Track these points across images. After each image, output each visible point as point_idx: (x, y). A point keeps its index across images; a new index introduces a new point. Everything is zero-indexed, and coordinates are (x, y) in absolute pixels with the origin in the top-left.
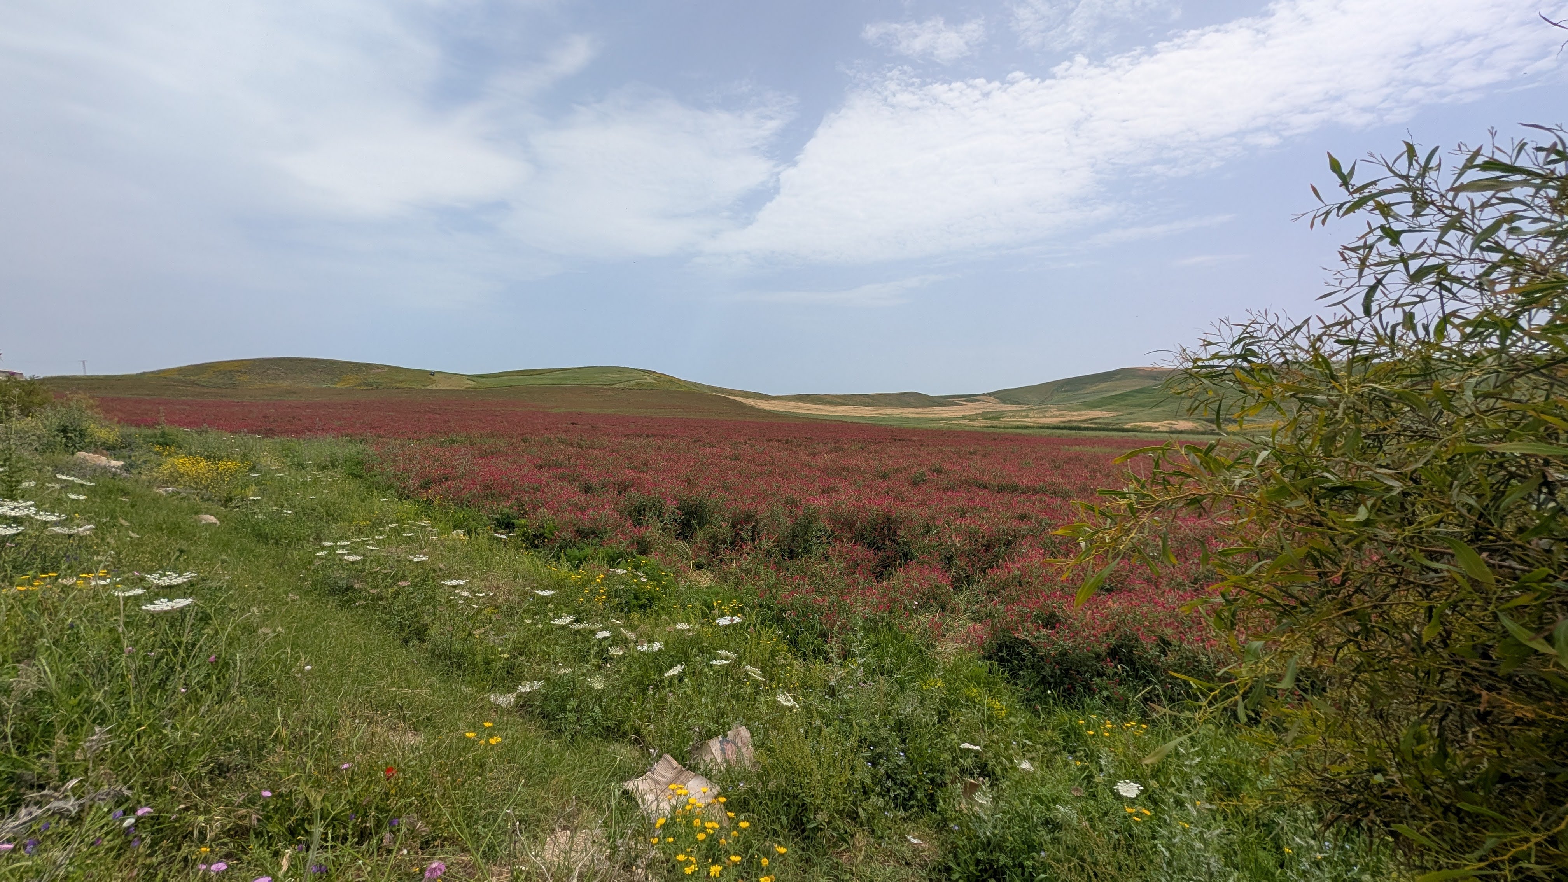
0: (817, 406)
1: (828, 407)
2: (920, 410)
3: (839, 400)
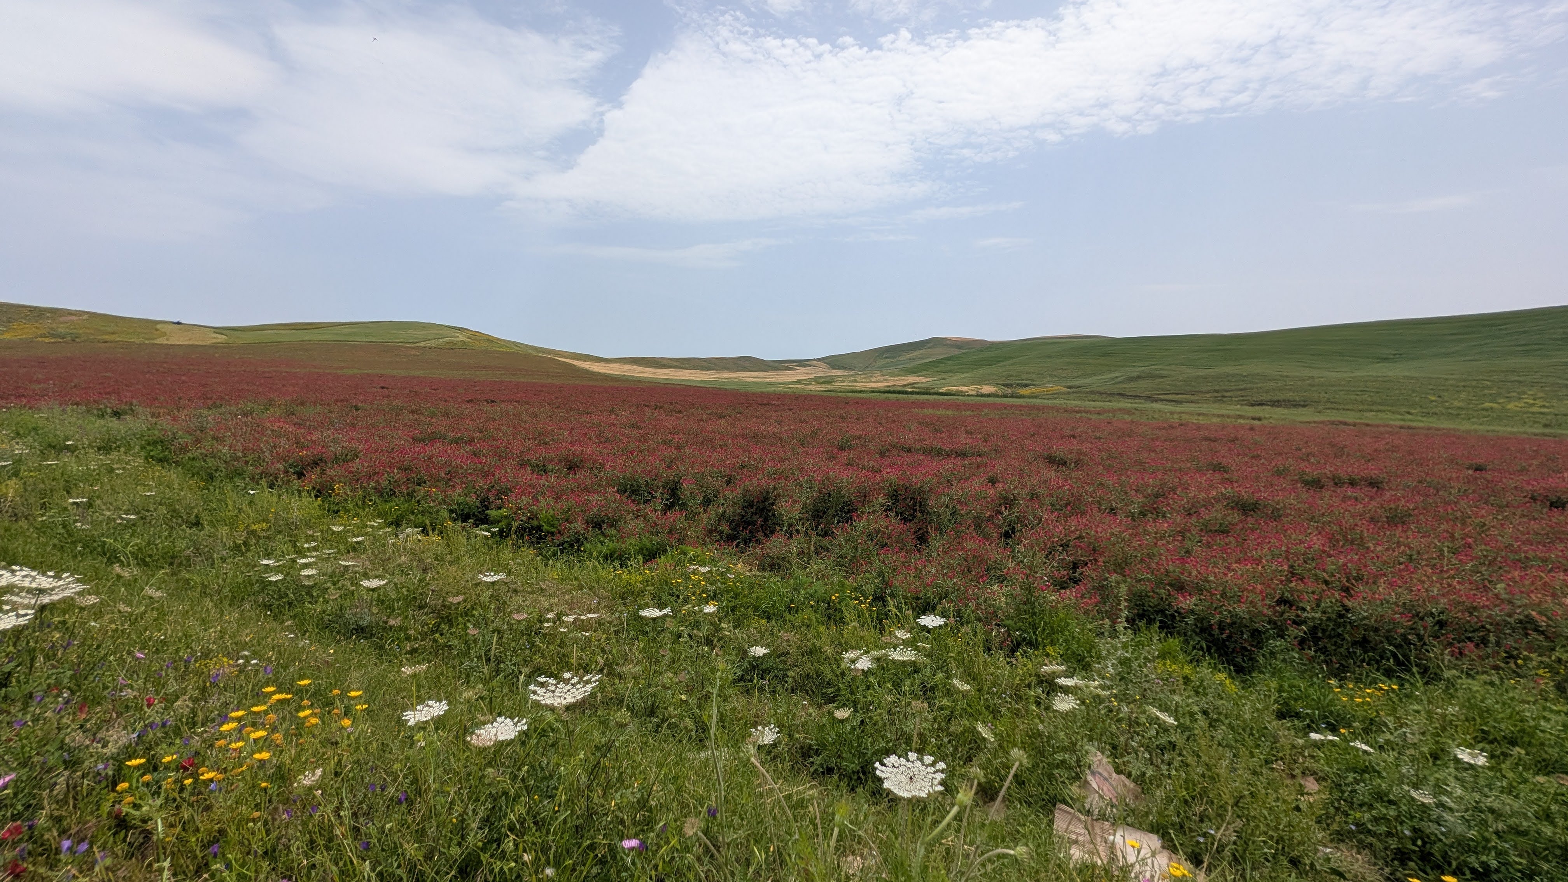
2: (754, 374)
3: (675, 364)
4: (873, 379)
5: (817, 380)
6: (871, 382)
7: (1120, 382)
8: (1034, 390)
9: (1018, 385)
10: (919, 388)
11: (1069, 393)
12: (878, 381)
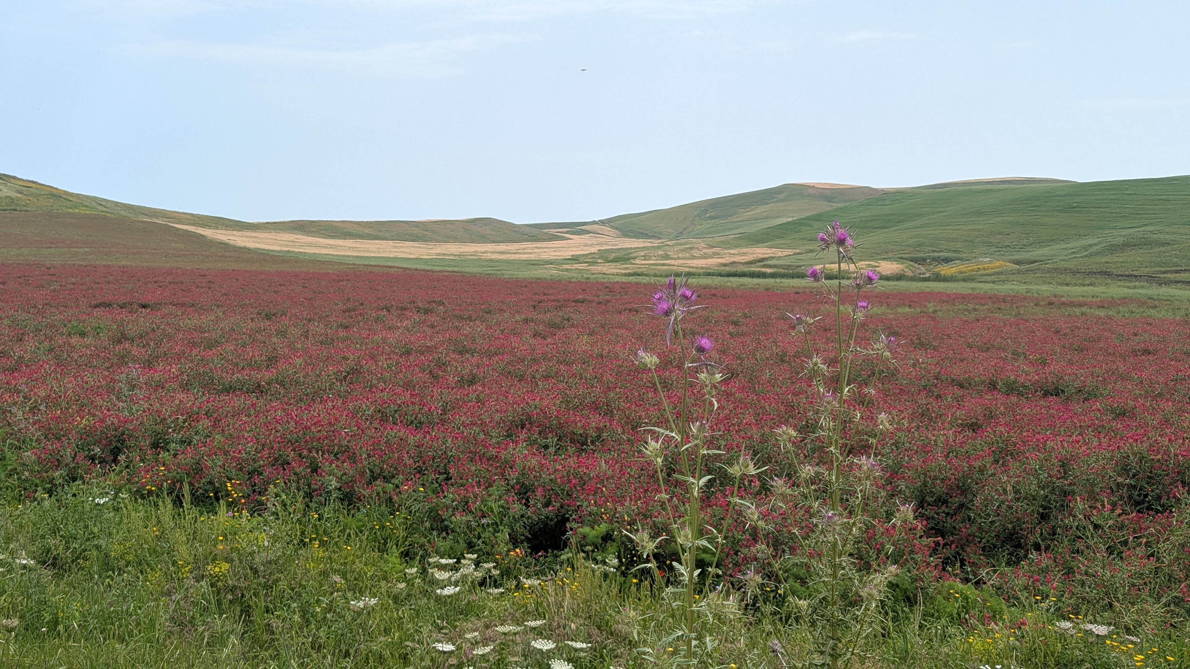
0: (331, 242)
1: (349, 243)
2: (502, 247)
3: (367, 231)
4: (696, 253)
5: (606, 257)
6: (694, 257)
7: (1097, 254)
8: (962, 268)
9: (934, 259)
10: (774, 266)
11: (1019, 272)
12: (705, 257)
